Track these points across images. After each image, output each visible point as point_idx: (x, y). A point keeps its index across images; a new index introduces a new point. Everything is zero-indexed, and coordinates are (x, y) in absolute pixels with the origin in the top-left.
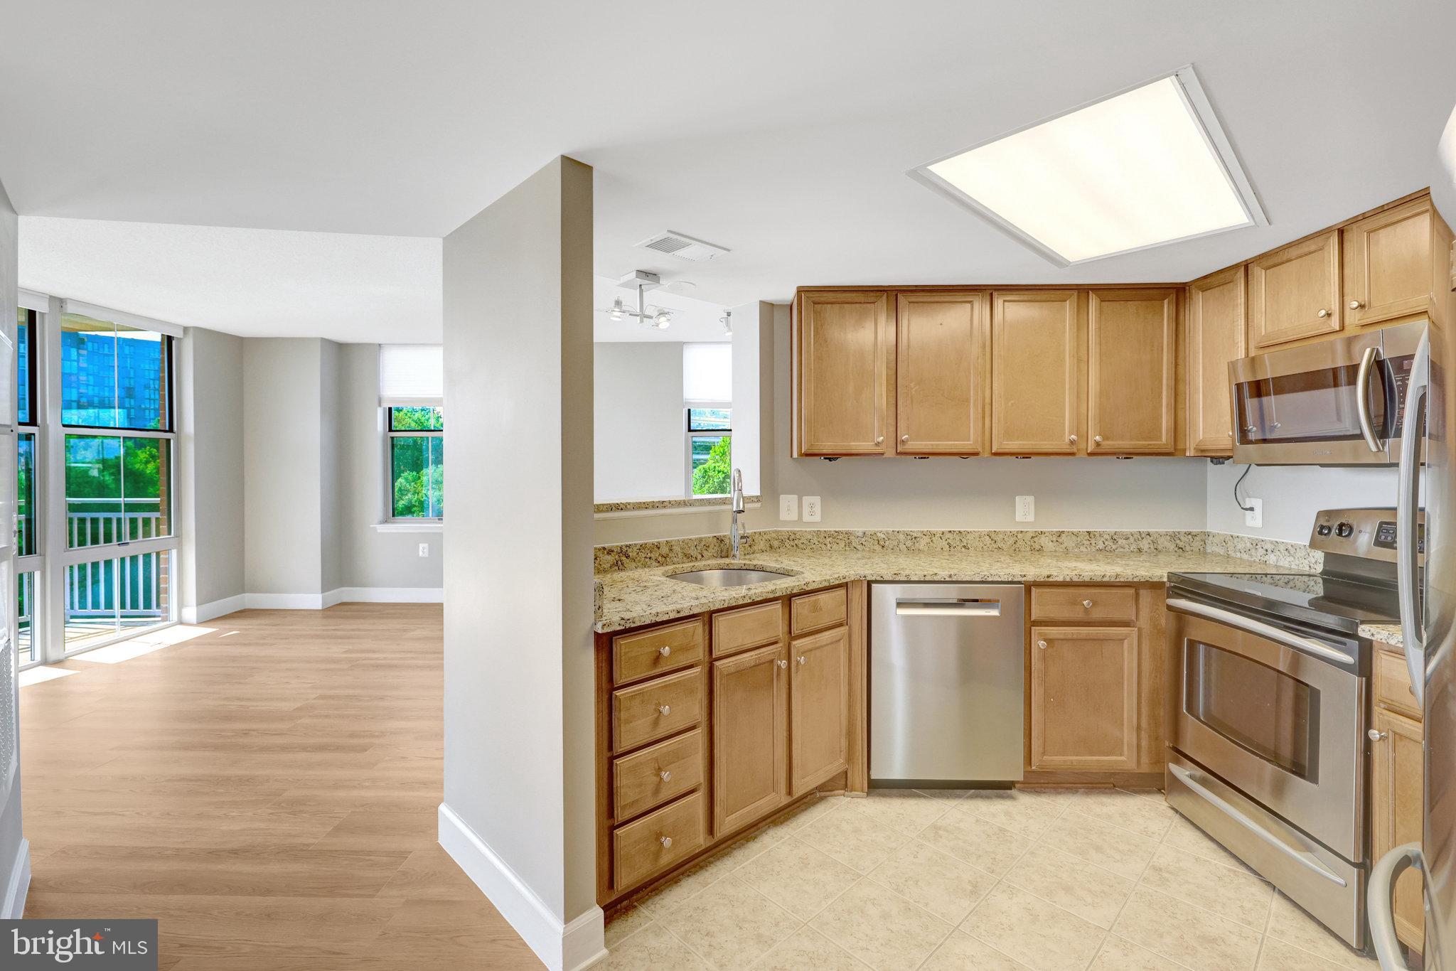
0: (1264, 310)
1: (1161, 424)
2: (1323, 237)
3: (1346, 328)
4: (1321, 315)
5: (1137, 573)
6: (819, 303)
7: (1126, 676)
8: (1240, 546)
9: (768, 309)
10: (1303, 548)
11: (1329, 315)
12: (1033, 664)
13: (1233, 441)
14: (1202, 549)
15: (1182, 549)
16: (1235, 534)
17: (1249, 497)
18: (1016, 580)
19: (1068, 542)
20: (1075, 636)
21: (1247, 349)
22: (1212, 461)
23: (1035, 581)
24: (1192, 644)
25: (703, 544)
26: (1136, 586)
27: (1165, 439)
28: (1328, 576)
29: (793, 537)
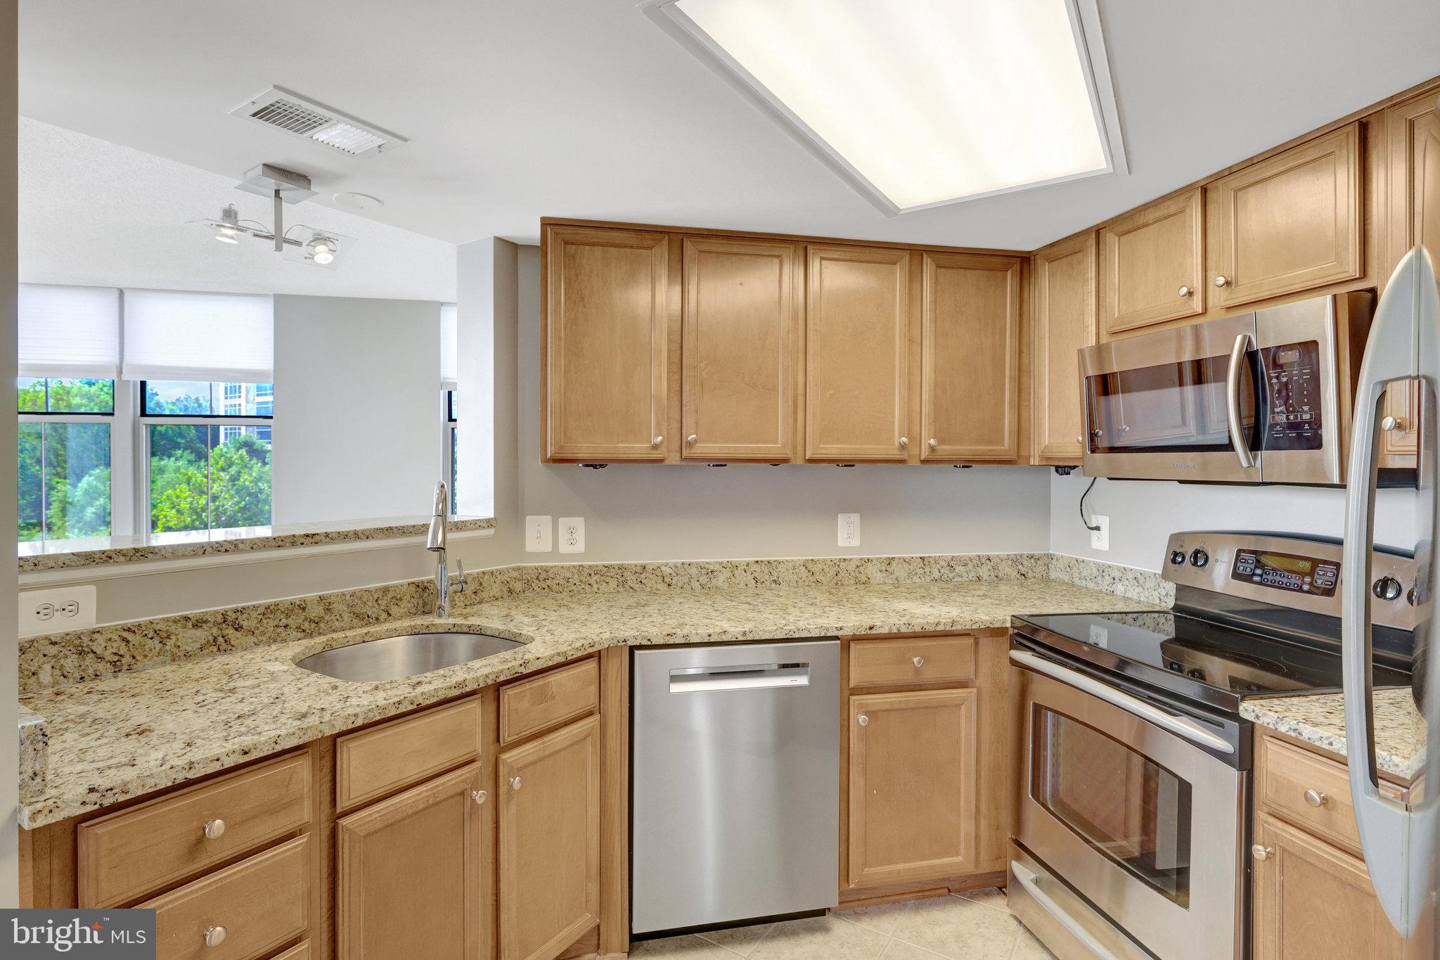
0: (1117, 287)
1: (1004, 424)
2: (1184, 197)
3: (1210, 311)
4: (1183, 293)
5: (977, 617)
6: (572, 244)
7: (963, 751)
8: (1085, 573)
9: (509, 251)
10: (1152, 576)
11: (1190, 294)
12: (851, 746)
13: (1083, 448)
14: (1045, 575)
15: (1024, 575)
16: (1080, 558)
17: (1095, 514)
18: (830, 634)
19: (900, 571)
20: (903, 706)
21: (1098, 335)
22: (1057, 471)
23: (854, 635)
24: (1038, 709)
25: (390, 596)
26: (974, 635)
27: (1006, 446)
28: (1182, 614)
29: (544, 575)
